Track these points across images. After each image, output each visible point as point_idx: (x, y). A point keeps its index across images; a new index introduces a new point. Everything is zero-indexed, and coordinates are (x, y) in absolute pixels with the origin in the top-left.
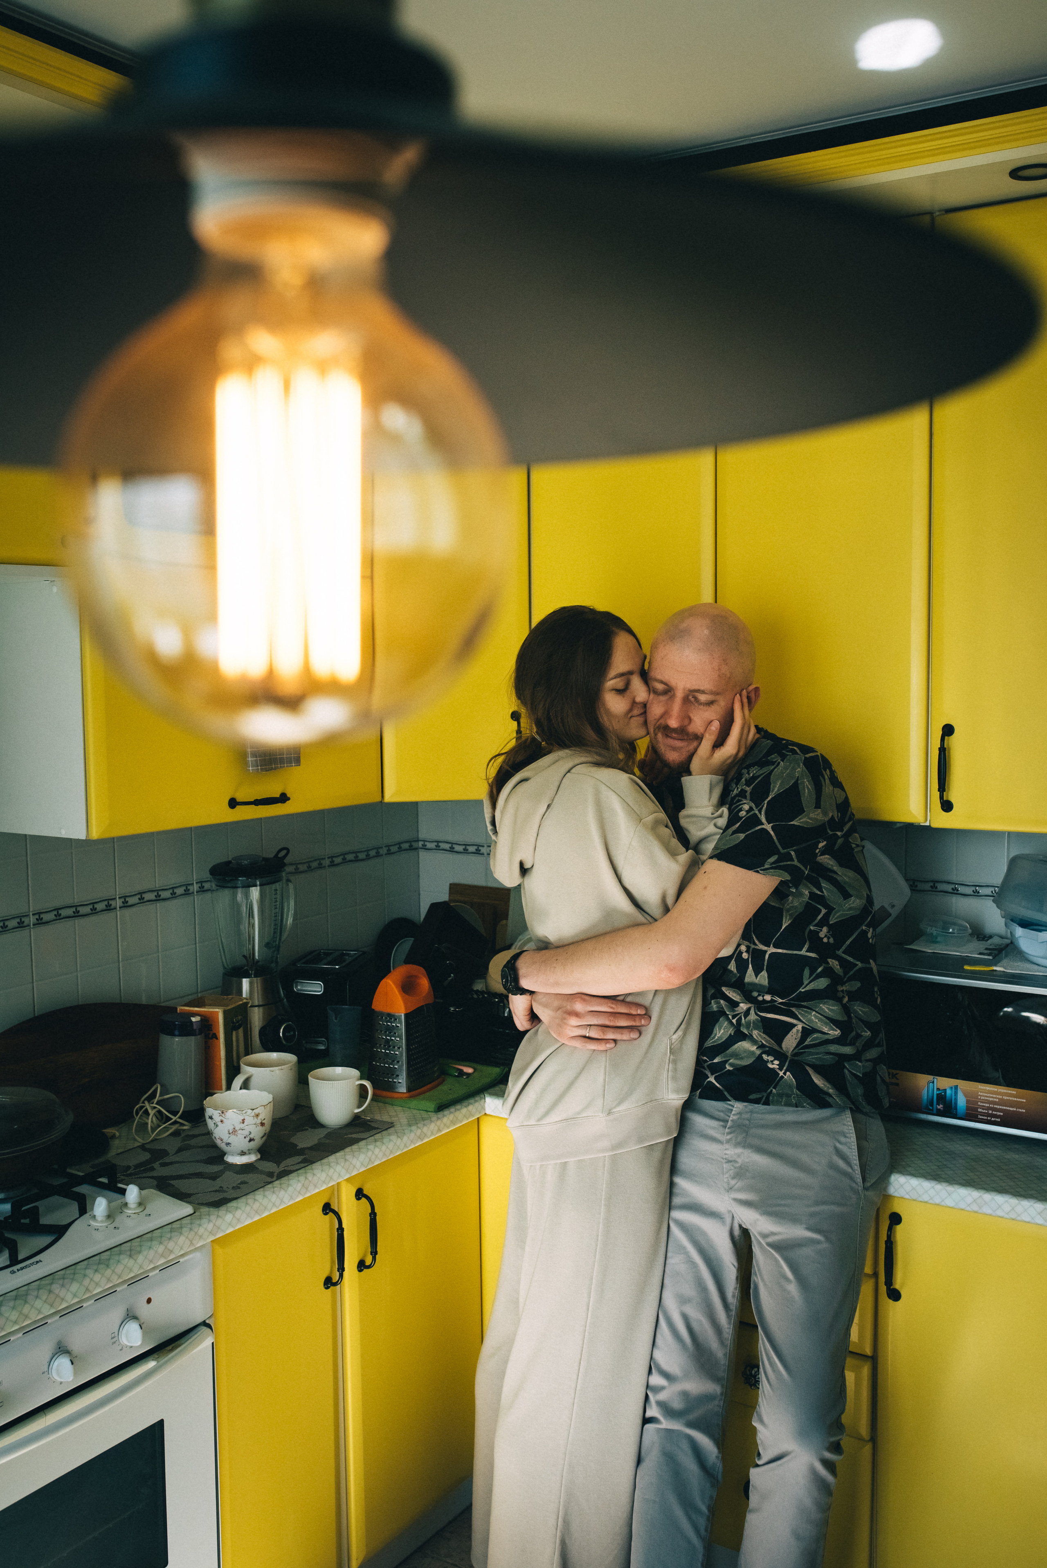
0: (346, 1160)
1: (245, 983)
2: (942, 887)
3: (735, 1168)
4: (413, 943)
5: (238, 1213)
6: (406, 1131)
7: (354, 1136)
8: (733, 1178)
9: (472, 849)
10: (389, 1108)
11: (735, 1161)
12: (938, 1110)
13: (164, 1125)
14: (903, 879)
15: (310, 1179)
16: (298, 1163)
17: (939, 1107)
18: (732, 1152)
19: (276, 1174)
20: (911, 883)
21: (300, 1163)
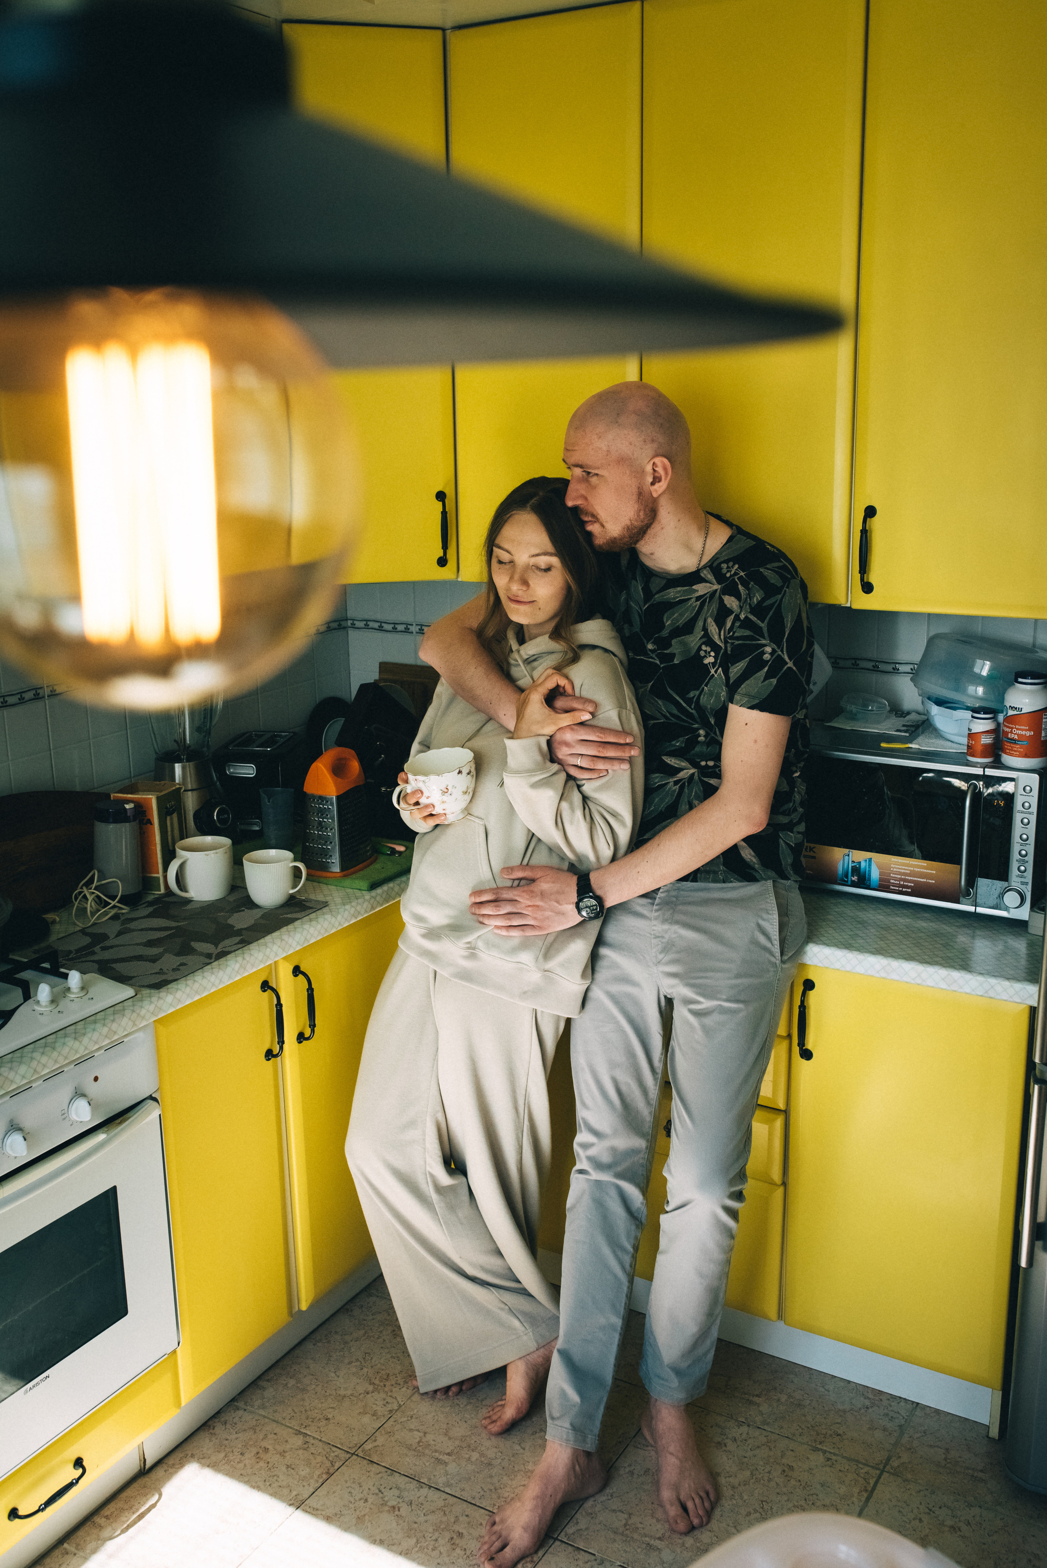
0: (282, 940)
1: (178, 767)
2: (863, 664)
3: (662, 943)
4: (344, 723)
5: (179, 994)
6: (340, 910)
7: (289, 916)
8: (661, 953)
9: (401, 628)
10: (324, 887)
11: (663, 937)
12: (853, 881)
13: (104, 910)
14: (825, 656)
15: (248, 959)
16: (235, 944)
17: (853, 879)
18: (659, 927)
19: (214, 955)
20: (833, 660)
21: (238, 943)
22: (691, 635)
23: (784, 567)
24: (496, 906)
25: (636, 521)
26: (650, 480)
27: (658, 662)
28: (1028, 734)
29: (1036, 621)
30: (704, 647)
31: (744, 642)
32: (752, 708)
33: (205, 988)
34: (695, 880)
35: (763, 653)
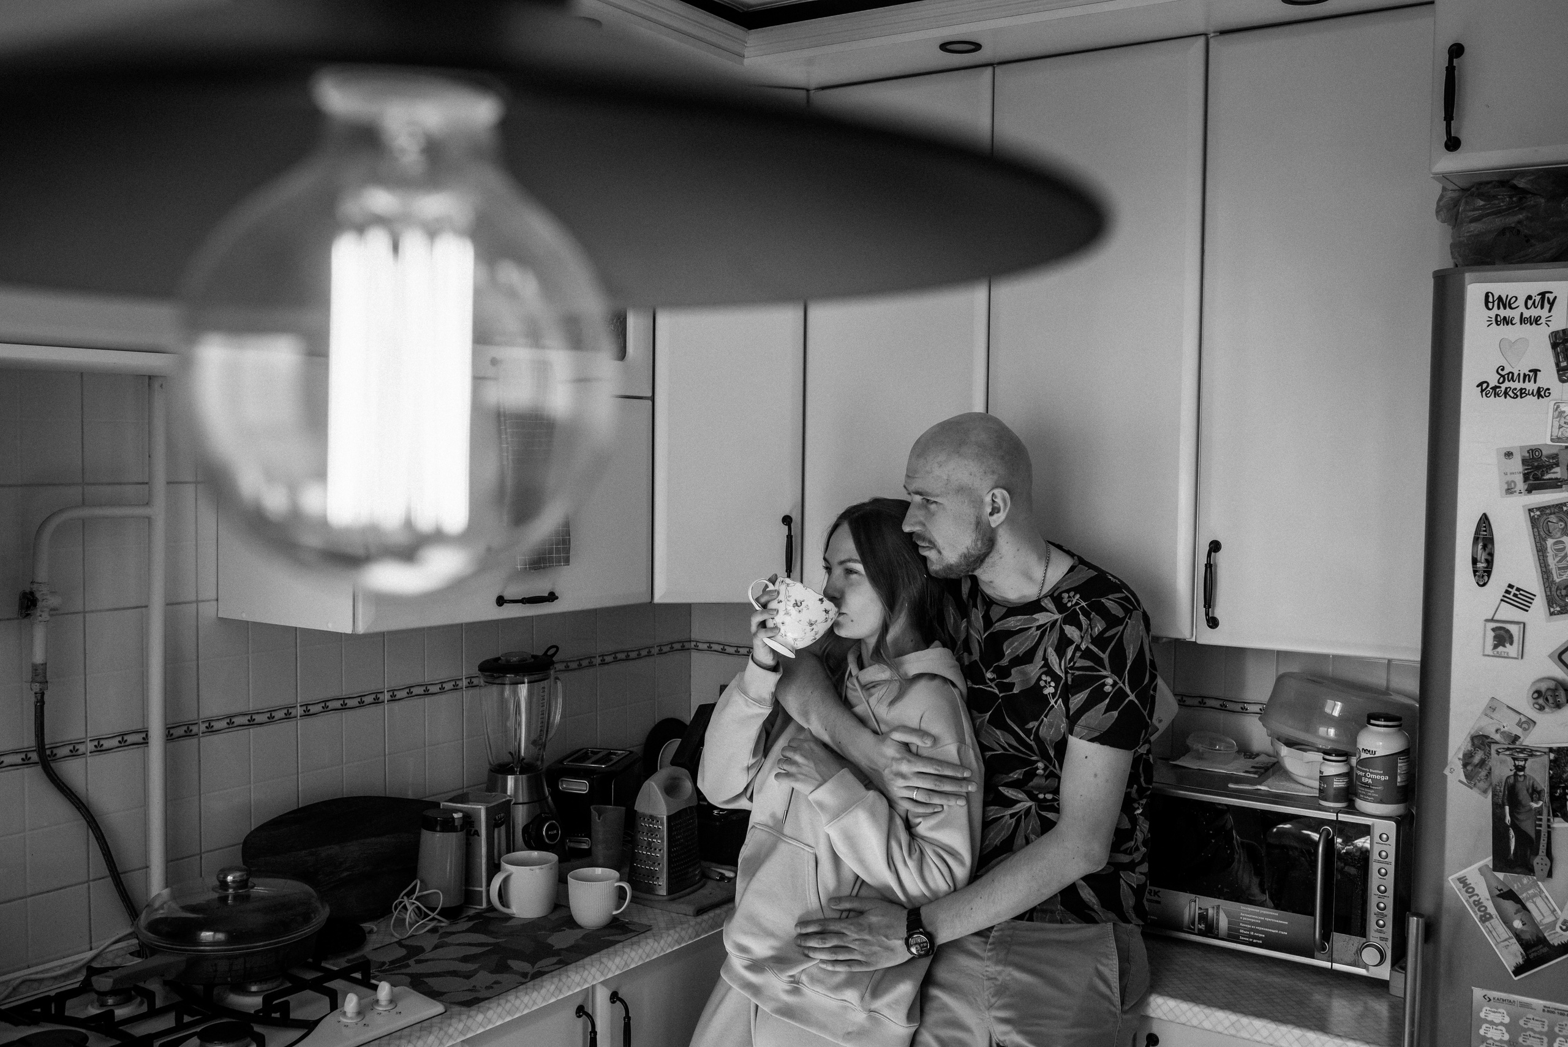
0: (601, 963)
1: (511, 780)
2: (1210, 703)
3: (995, 985)
5: (490, 1013)
6: (663, 935)
7: (611, 938)
8: (993, 997)
10: (649, 911)
11: (995, 979)
12: (1200, 930)
13: (422, 922)
14: (1172, 694)
15: (564, 981)
16: (553, 965)
17: (1200, 927)
18: (993, 969)
19: (530, 975)
20: (1179, 698)
21: (556, 964)
22: (1031, 665)
23: (1126, 599)
24: (822, 939)
25: (974, 550)
26: (989, 510)
27: (997, 691)
28: (1383, 778)
29: (1390, 661)
30: (1044, 677)
31: (1085, 673)
32: (1092, 740)
33: (518, 1009)
34: (1031, 919)
35: (1104, 685)
